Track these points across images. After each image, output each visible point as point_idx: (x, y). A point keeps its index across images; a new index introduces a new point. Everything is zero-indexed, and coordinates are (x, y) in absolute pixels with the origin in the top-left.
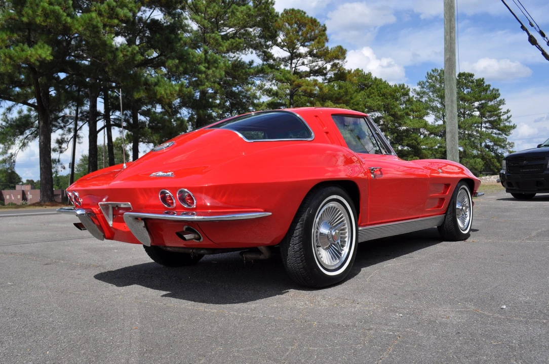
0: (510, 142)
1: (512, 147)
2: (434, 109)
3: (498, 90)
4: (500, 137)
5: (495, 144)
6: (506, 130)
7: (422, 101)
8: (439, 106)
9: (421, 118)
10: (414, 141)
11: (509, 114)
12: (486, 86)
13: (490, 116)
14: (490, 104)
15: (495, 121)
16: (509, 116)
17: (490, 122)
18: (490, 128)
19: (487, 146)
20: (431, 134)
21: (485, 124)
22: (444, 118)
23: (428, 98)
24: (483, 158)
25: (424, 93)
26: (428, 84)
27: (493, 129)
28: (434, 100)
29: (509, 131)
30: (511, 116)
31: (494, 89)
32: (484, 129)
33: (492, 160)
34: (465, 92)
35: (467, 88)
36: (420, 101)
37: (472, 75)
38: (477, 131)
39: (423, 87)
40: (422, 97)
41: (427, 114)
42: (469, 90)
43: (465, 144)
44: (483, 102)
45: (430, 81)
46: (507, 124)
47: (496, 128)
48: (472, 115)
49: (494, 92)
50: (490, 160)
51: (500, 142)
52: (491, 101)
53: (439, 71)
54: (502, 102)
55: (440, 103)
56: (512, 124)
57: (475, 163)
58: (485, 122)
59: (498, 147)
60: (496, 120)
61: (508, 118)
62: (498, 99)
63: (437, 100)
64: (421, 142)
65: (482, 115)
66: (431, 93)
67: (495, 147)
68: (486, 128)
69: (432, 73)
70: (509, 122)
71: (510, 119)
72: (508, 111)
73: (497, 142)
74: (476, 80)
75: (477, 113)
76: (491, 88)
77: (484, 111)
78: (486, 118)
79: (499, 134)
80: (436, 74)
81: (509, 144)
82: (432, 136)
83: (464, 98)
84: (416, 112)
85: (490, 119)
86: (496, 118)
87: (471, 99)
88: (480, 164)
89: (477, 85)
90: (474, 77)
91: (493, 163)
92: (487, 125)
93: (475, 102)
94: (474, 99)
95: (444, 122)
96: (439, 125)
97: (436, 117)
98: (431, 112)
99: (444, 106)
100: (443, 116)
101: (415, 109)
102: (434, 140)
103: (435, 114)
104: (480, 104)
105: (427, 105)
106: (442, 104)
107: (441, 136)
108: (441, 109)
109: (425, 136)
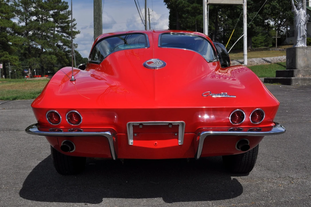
0: (75, 44)
1: (76, 47)
2: (19, 12)
3: (67, 3)
4: (68, 39)
5: (64, 45)
6: (72, 34)
7: (8, 5)
8: (22, 10)
9: (8, 19)
10: (4, 38)
11: (74, 23)
13: (62, 23)
14: (62, 13)
15: (65, 27)
16: (75, 24)
17: (61, 27)
18: (61, 32)
19: (59, 46)
20: (15, 33)
21: (58, 28)
22: (26, 21)
23: (15, 3)
24: (56, 55)
27: (62, 32)
28: (19, 5)
29: (74, 35)
30: (76, 24)
31: (64, 2)
32: (56, 32)
33: (63, 56)
34: (43, 1)
36: (6, 4)
38: (52, 34)
40: (8, 1)
41: (13, 16)
43: (44, 44)
44: (56, 11)
46: (73, 30)
47: (65, 32)
48: (48, 21)
49: (64, 4)
50: (61, 56)
51: (68, 43)
52: (62, 11)
54: (70, 13)
55: (23, 8)
56: (76, 30)
57: (51, 58)
58: (58, 27)
59: (67, 47)
60: (66, 25)
61: (75, 25)
62: (67, 10)
63: (21, 6)
64: (10, 39)
65: (56, 21)
67: (64, 47)
68: (58, 31)
70: (75, 28)
71: (75, 26)
72: (74, 20)
73: (66, 43)
75: (52, 19)
77: (58, 19)
78: (58, 23)
79: (67, 37)
81: (75, 45)
82: (16, 34)
83: (43, 6)
84: (5, 13)
85: (62, 25)
86: (65, 25)
87: (48, 8)
88: (55, 60)
91: (64, 59)
92: (59, 29)
93: (50, 10)
94: (50, 8)
95: (27, 24)
96: (22, 26)
97: (20, 19)
98: (16, 15)
99: (27, 11)
100: (26, 19)
101: (4, 11)
102: (20, 38)
103: (19, 16)
104: (54, 13)
105: (12, 8)
106: (25, 9)
107: (22, 35)
108: (24, 13)
109: (11, 34)
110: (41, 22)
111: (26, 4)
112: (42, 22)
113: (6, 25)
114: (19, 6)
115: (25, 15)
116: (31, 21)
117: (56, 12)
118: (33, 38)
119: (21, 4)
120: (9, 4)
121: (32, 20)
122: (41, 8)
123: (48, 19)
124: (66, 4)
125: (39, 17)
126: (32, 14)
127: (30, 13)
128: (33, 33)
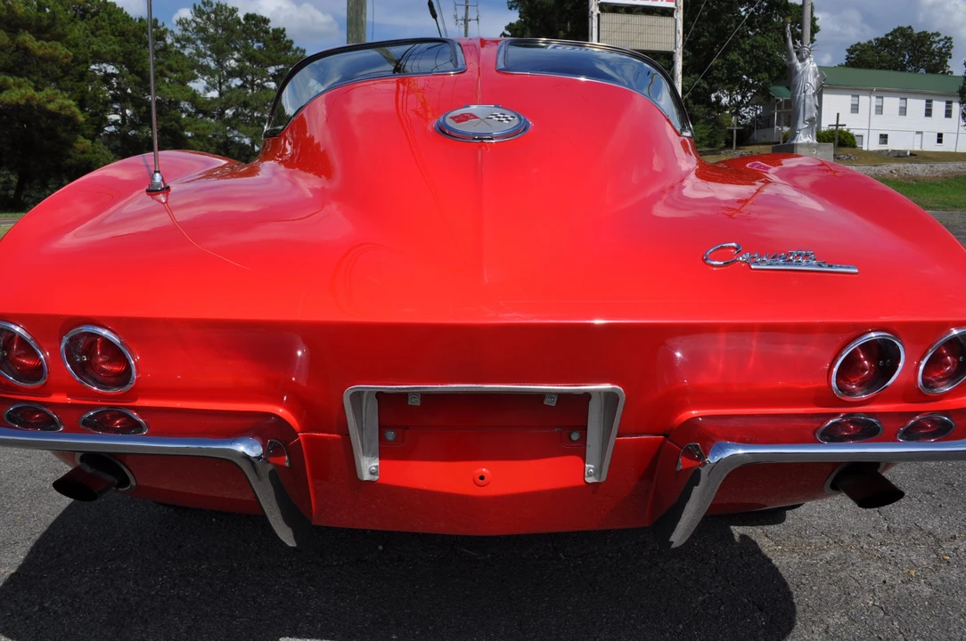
2: (205, 70)
7: (184, 54)
8: (212, 65)
9: (183, 83)
12: (287, 41)
20: (198, 112)
22: (220, 88)
23: (195, 50)
25: (188, 40)
26: (194, 25)
28: (205, 54)
31: (298, 48)
34: (255, 47)
35: (258, 41)
36: (180, 52)
37: (266, 21)
39: (186, 30)
40: (184, 47)
41: (194, 78)
42: (261, 44)
44: (282, 67)
45: (199, 20)
48: (264, 87)
53: (215, 6)
55: (214, 60)
63: (210, 56)
64: (186, 124)
66: (199, 42)
69: (202, 6)
74: (273, 30)
75: (271, 84)
76: (294, 46)
80: (208, 9)
82: (201, 115)
83: (255, 56)
84: (177, 72)
87: (265, 61)
89: (275, 39)
90: (270, 24)
93: (269, 65)
94: (268, 61)
95: (221, 94)
96: (212, 98)
97: (208, 83)
98: (199, 75)
99: (222, 67)
100: (220, 84)
101: (175, 66)
102: (207, 122)
103: (206, 78)
104: (277, 71)
105: (192, 61)
106: (218, 62)
107: (213, 117)
108: (216, 71)
109: (189, 115)
110: (250, 91)
111: (220, 53)
112: (253, 90)
113: (179, 96)
114: (204, 56)
115: (220, 76)
116: (229, 87)
117: (282, 69)
118: (234, 122)
119: (209, 53)
120: (187, 52)
121: (233, 86)
122: (250, 62)
123: (266, 84)
124: (302, 54)
125: (247, 79)
126: (232, 74)
127: (227, 72)
128: (234, 113)
